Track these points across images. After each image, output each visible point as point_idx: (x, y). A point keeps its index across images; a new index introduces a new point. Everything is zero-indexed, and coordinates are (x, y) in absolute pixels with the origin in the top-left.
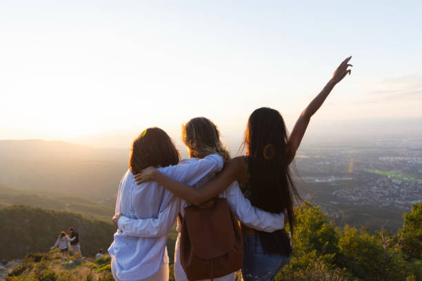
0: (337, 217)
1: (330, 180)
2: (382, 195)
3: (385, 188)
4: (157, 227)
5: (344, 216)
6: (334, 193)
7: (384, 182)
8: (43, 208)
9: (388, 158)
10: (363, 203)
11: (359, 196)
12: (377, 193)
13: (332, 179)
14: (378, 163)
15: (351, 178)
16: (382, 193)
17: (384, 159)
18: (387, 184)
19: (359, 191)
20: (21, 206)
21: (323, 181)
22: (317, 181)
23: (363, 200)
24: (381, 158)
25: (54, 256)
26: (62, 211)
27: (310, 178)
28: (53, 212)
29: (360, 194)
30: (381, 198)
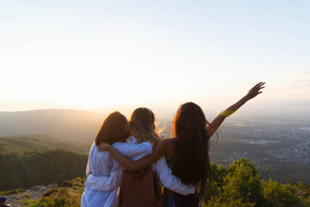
0: (268, 169)
1: (262, 143)
2: (302, 156)
3: (305, 150)
4: (109, 184)
5: (272, 169)
6: (265, 152)
7: (304, 146)
8: (73, 152)
9: (307, 128)
10: (287, 160)
11: (284, 155)
12: (298, 153)
13: (263, 142)
14: (299, 132)
15: (278, 142)
16: (302, 154)
17: (304, 129)
18: (306, 148)
19: (284, 151)
20: (61, 150)
21: (257, 143)
22: (252, 142)
23: (287, 158)
24: (301, 128)
25: (75, 183)
26: (83, 154)
27: (247, 141)
28: (78, 154)
29: (285, 153)
30: (302, 157)
